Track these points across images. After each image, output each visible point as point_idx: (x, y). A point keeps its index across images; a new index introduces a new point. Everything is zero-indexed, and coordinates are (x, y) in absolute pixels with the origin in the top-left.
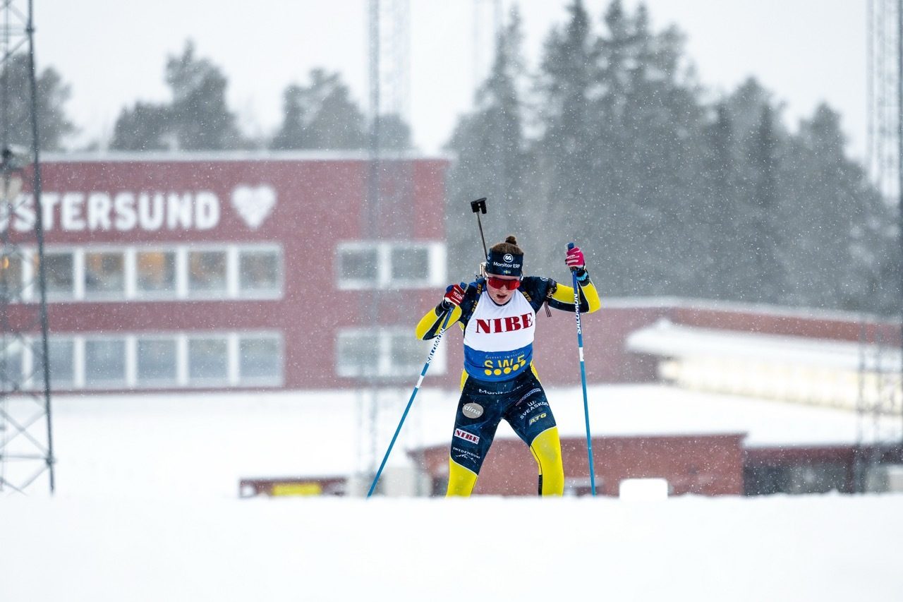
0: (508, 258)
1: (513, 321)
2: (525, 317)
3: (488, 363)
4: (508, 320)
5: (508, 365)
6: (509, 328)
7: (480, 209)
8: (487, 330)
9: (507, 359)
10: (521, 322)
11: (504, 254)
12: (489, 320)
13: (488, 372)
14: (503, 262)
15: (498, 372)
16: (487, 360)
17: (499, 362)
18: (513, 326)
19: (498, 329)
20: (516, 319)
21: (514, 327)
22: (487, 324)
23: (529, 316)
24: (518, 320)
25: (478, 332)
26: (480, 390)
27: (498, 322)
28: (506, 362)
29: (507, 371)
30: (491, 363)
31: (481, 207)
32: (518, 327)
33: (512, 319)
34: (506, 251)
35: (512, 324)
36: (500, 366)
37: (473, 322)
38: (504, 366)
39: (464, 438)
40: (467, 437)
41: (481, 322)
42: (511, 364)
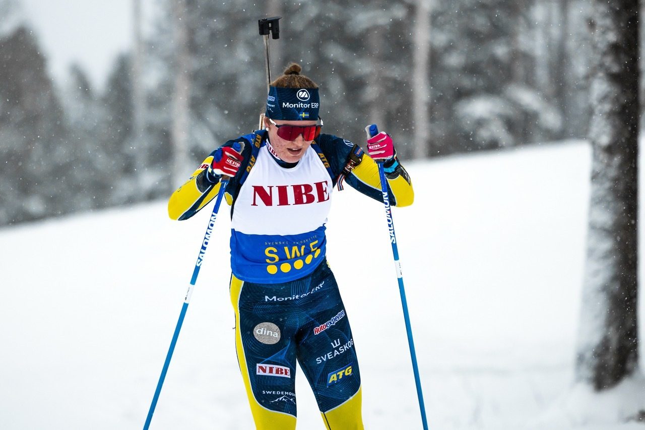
0: (303, 94)
1: (303, 191)
2: (319, 185)
3: (271, 252)
4: (297, 188)
5: (298, 254)
6: (299, 201)
7: (270, 31)
8: (268, 201)
9: (296, 245)
10: (314, 192)
11: (295, 90)
12: (271, 188)
13: (272, 270)
14: (296, 101)
15: (286, 268)
16: (268, 246)
17: (286, 249)
18: (304, 197)
19: (283, 201)
20: (308, 188)
21: (305, 200)
22: (269, 193)
23: (324, 184)
24: (311, 190)
25: (254, 204)
26: (267, 297)
27: (282, 190)
28: (295, 248)
29: (299, 265)
30: (275, 250)
31: (272, 28)
32: (311, 199)
33: (303, 188)
34: (297, 84)
35: (303, 195)
36: (289, 257)
37: (247, 190)
38: (293, 256)
39: (274, 374)
40: (277, 372)
41: (259, 190)
42: (302, 254)
